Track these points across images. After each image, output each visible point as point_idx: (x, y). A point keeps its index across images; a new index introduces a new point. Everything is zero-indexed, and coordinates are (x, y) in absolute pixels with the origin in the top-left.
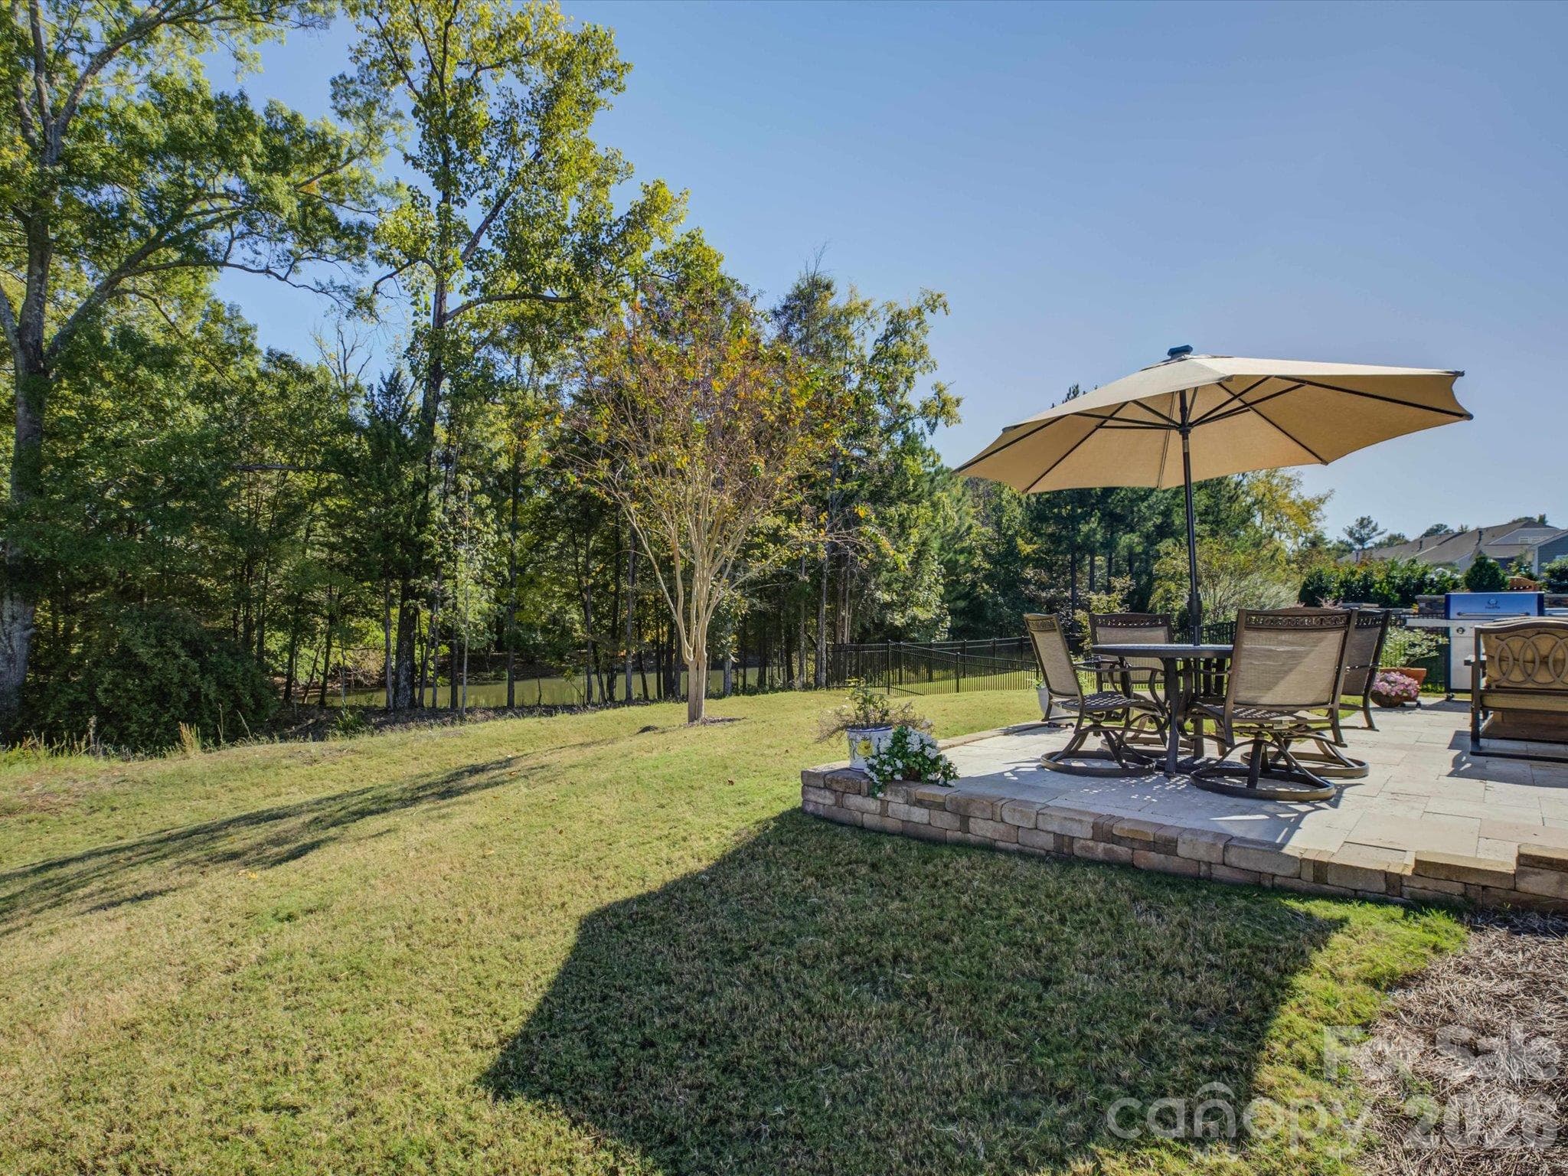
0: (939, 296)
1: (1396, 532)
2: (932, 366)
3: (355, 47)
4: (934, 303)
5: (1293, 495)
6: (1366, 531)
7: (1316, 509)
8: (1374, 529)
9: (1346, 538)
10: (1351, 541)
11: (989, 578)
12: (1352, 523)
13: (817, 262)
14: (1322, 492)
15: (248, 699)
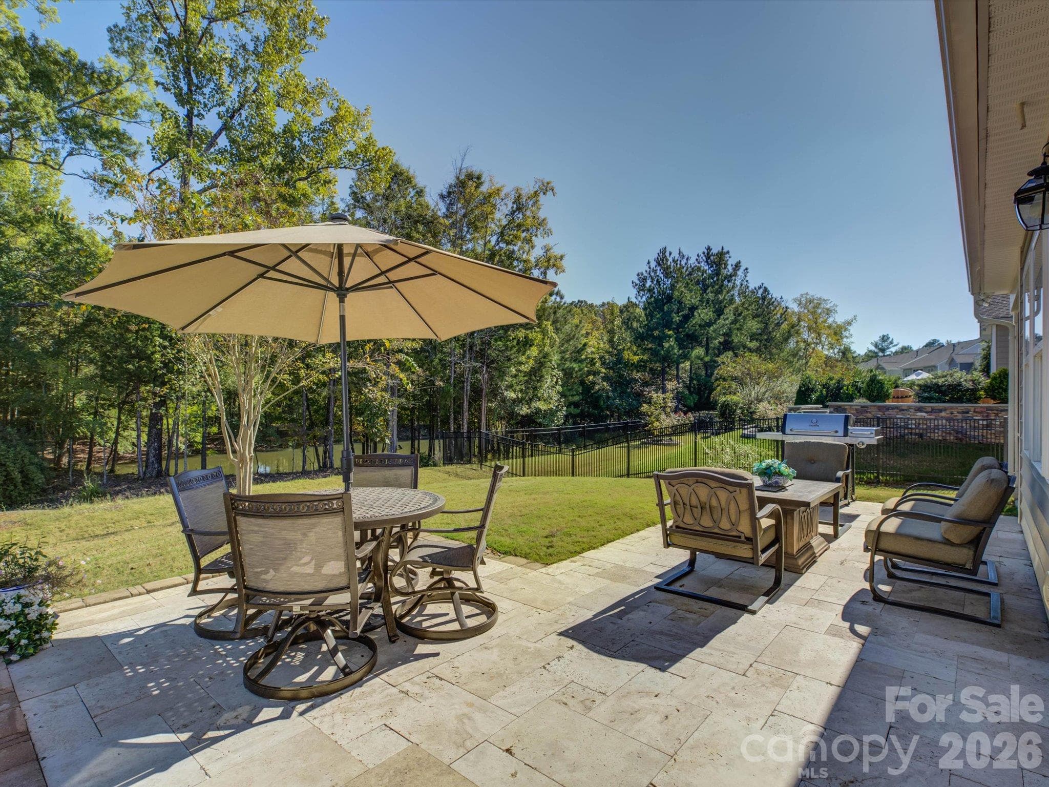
0: (548, 183)
1: (906, 345)
2: (548, 233)
3: (126, 5)
4: (546, 188)
5: (830, 320)
6: (886, 344)
7: (846, 330)
8: (891, 343)
9: (873, 348)
10: (876, 350)
11: (606, 378)
12: (877, 339)
13: (463, 160)
14: (849, 317)
15: (17, 475)
